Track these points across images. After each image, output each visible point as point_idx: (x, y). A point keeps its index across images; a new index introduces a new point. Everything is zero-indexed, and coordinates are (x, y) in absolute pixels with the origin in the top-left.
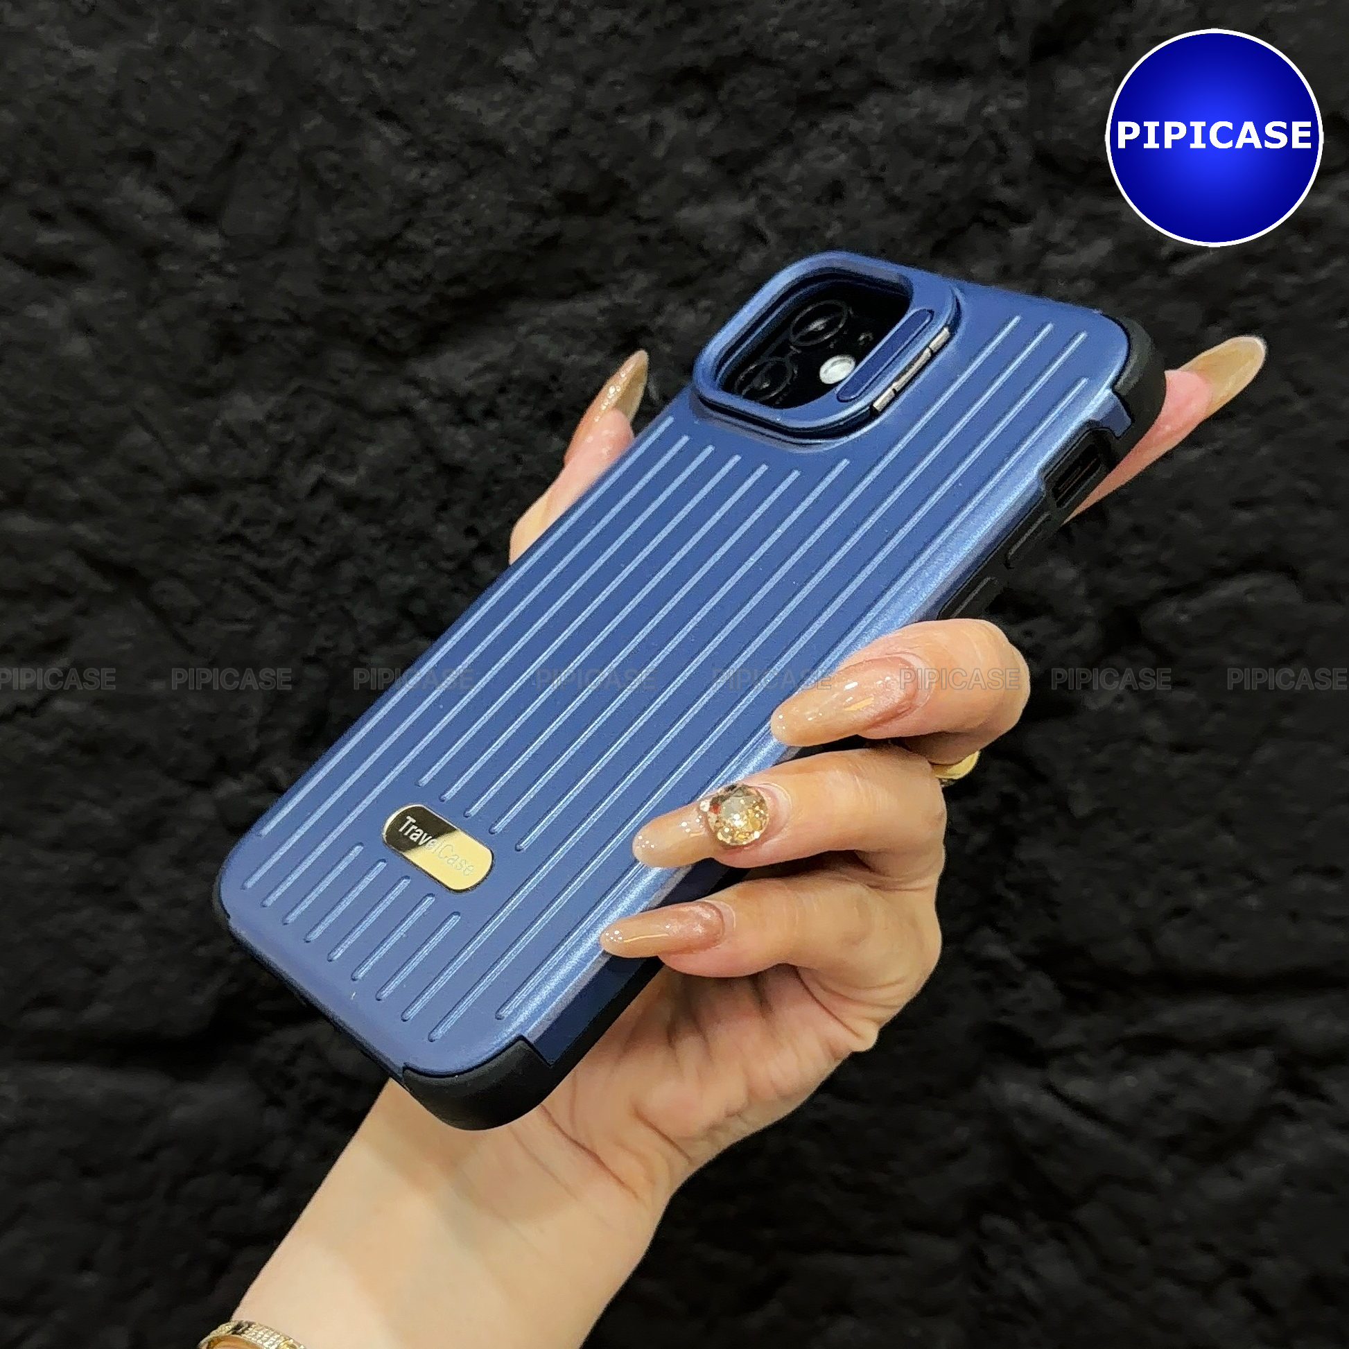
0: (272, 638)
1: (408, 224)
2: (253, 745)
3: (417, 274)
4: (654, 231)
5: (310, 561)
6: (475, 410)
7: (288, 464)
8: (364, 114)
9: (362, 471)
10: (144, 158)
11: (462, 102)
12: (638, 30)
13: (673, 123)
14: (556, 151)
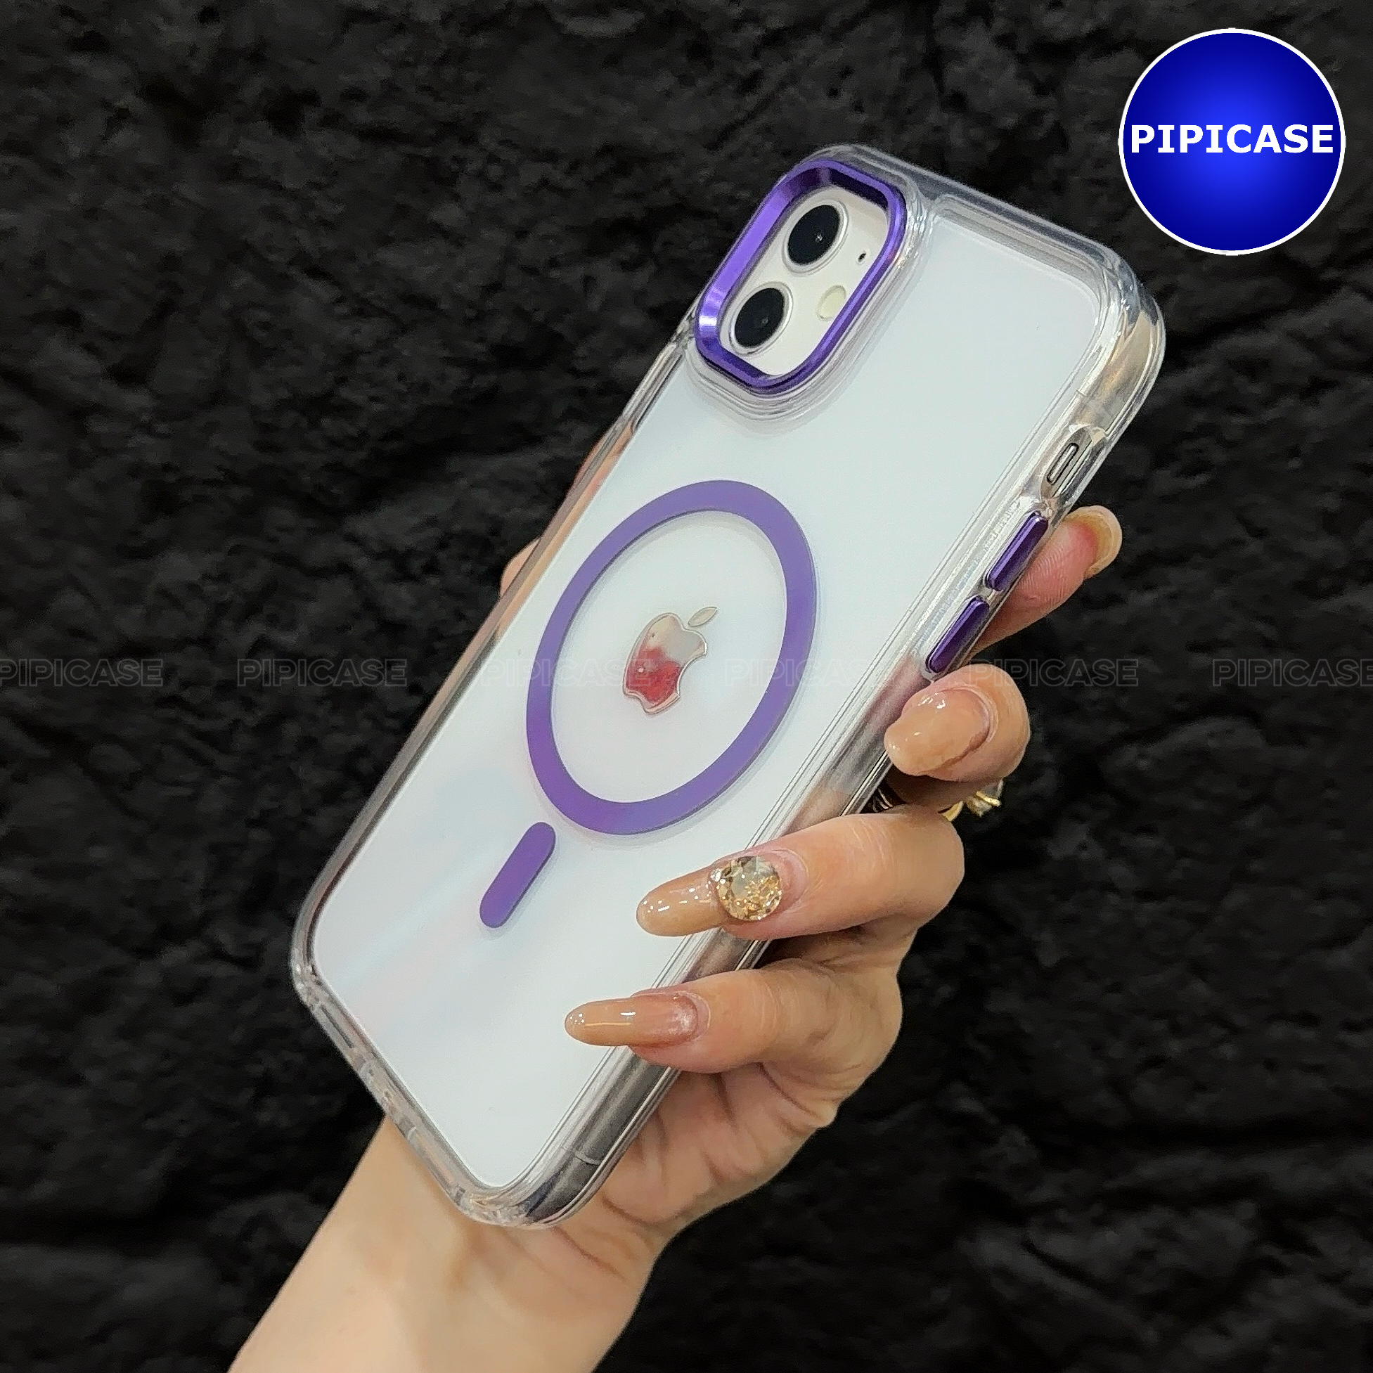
0: (214, 801)
1: (342, 381)
2: (197, 910)
3: (353, 431)
4: (592, 384)
5: (251, 720)
6: (416, 565)
7: (227, 623)
8: (293, 271)
9: (303, 629)
10: (69, 319)
11: (392, 257)
12: (569, 183)
13: (607, 274)
14: (490, 304)
